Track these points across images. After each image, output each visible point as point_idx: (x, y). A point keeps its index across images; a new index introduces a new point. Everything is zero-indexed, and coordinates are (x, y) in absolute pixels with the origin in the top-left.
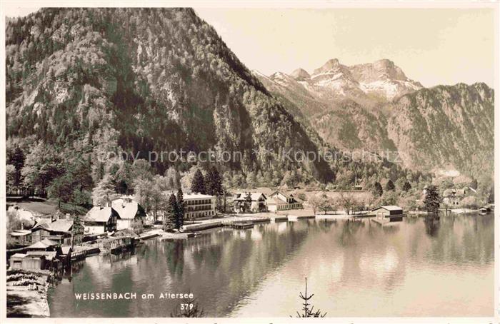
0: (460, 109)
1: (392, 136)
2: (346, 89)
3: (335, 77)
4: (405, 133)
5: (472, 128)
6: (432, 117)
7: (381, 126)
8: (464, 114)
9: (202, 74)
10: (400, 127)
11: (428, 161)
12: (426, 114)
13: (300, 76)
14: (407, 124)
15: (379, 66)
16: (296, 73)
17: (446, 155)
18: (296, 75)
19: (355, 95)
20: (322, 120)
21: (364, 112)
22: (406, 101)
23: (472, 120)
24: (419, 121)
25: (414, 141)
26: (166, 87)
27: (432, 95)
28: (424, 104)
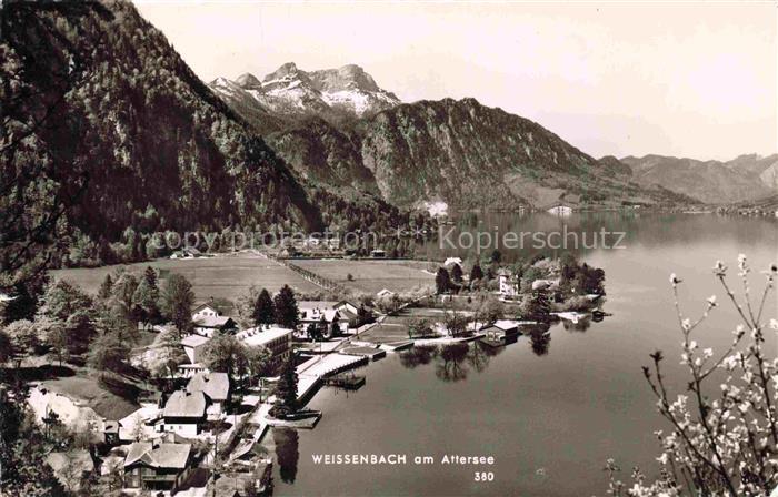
0: (447, 129)
1: (368, 162)
2: (306, 100)
3: (292, 85)
4: (383, 158)
5: (460, 151)
6: (415, 138)
7: (355, 148)
8: (452, 135)
9: (157, 98)
10: (377, 153)
11: (411, 192)
12: (407, 135)
13: (247, 83)
14: (386, 147)
15: (346, 73)
16: (243, 79)
17: (432, 183)
18: (242, 81)
19: (317, 108)
20: (282, 141)
21: (333, 132)
22: (383, 119)
23: (461, 142)
24: (399, 142)
25: (394, 167)
26: (112, 116)
27: (415, 111)
28: (405, 122)
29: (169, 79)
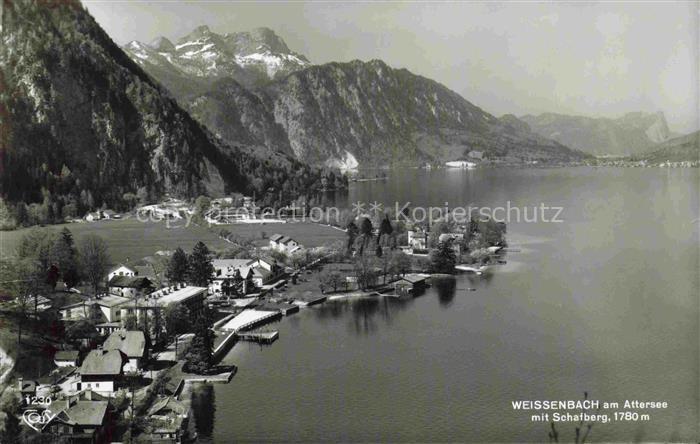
0: (355, 91)
1: (279, 119)
2: (219, 62)
3: (205, 48)
4: (295, 118)
5: (370, 112)
6: (326, 99)
7: (267, 109)
8: (361, 96)
10: (289, 112)
11: (322, 149)
12: (318, 96)
13: (161, 47)
14: (297, 108)
15: (258, 36)
17: (342, 143)
18: (155, 44)
19: (230, 71)
20: (196, 104)
21: (245, 93)
22: (294, 80)
23: (369, 103)
24: (310, 103)
25: (306, 128)
27: (325, 72)
28: (315, 84)
29: (84, 42)
